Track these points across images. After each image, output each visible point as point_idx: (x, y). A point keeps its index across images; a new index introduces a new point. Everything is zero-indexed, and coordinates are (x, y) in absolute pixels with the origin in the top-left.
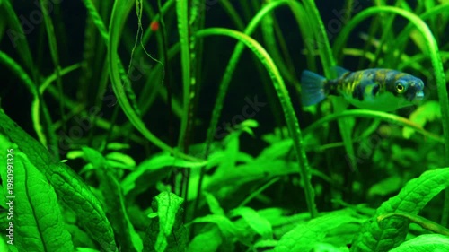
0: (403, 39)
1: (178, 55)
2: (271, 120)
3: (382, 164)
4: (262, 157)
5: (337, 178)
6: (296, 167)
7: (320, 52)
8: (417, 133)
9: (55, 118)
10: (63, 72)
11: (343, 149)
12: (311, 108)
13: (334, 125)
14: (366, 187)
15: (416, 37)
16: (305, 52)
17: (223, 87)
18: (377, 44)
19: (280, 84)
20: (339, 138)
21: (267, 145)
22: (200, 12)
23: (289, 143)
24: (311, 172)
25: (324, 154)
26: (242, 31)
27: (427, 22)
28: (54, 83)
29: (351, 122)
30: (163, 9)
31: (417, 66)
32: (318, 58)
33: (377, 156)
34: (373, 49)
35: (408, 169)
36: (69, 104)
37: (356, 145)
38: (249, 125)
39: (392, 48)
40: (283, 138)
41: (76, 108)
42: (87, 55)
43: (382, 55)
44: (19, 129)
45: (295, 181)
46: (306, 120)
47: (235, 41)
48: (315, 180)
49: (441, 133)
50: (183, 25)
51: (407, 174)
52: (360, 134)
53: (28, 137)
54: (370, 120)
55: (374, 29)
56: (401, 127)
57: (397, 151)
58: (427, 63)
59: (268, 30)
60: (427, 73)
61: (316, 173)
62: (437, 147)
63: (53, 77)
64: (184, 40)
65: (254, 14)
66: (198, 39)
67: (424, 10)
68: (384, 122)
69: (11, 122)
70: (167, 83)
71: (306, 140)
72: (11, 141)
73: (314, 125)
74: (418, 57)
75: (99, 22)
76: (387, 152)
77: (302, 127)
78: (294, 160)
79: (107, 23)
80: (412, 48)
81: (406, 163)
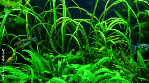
0: (99, 36)
1: (62, 38)
2: (77, 49)
3: (96, 57)
4: (76, 55)
5: (88, 59)
6: (81, 57)
7: (85, 38)
8: (101, 51)
9: (41, 49)
10: (42, 41)
11: (89, 54)
12: (84, 47)
13: (88, 50)
14: (93, 60)
15: (101, 35)
16: (83, 38)
17: (69, 44)
18: (95, 37)
19: (79, 43)
20: (88, 52)
21: (76, 53)
22: (65, 31)
23: (80, 53)
24: (84, 58)
25: (86, 55)
26: (72, 34)
27: (103, 33)
28: (41, 43)
29: (90, 50)
30: (59, 31)
31: (101, 40)
32: (85, 39)
33: (95, 55)
34: (94, 38)
35: (100, 57)
36: (43, 47)
37: (91, 53)
38: (73, 50)
39: (97, 37)
40: (79, 52)
41: (44, 47)
42: (46, 38)
43: (96, 38)
44: (35, 51)
45: (81, 59)
46: (83, 49)
47: (71, 36)
48: (84, 59)
49: (105, 52)
50: (62, 33)
51: (100, 58)
52: (92, 52)
53: (36, 52)
54: (94, 49)
55: (94, 34)
56: (99, 50)
57: (98, 55)
58: (103, 40)
59: (77, 34)
60: (103, 41)
61: (85, 58)
62: (105, 54)
63: (41, 42)
64: (62, 36)
65: (74, 32)
66: (65, 36)
67: (103, 31)
68: (96, 50)
69: (34, 50)
70: (59, 43)
71: (83, 53)
72: (34, 53)
73: (84, 50)
74: (102, 39)
75: (48, 33)
76: (96, 55)
77: (82, 50)
78: (81, 56)
79: (50, 33)
80: (101, 37)
81: (100, 56)
